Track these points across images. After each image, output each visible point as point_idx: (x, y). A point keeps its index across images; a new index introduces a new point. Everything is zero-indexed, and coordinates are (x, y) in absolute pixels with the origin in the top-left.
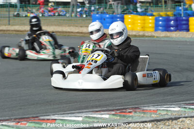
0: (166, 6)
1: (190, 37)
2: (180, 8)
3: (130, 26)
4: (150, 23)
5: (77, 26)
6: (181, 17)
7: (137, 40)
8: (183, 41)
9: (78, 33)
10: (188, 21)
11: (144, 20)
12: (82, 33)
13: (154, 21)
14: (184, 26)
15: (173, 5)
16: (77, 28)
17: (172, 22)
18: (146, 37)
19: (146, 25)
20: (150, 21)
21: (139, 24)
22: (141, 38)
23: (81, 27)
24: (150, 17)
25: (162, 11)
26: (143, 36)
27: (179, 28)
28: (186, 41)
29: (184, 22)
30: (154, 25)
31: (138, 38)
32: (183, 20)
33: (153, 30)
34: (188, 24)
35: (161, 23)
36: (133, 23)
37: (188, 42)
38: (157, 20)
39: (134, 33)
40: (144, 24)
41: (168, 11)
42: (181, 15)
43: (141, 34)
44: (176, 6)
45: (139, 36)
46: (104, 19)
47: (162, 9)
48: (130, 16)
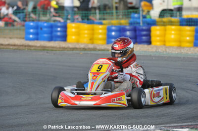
0: (117, 13)
1: (154, 51)
2: (136, 15)
3: (74, 37)
4: (100, 34)
5: (5, 38)
6: (140, 26)
7: (88, 54)
8: (147, 56)
9: (9, 45)
10: (149, 30)
11: (93, 30)
12: (15, 45)
13: (105, 31)
14: (144, 38)
15: (126, 11)
16: (5, 39)
17: (128, 33)
18: (99, 50)
19: (96, 36)
20: (100, 31)
21: (86, 36)
22: (93, 52)
23: (11, 38)
24: (101, 27)
25: (112, 19)
26: (95, 49)
27: (138, 40)
28: (150, 56)
29: (144, 33)
30: (105, 36)
31: (89, 52)
32: (143, 30)
33: (105, 42)
34: (149, 36)
35: (113, 33)
36: (78, 34)
37: (153, 56)
38: (109, 30)
39: (82, 46)
40: (93, 34)
41: (121, 19)
42: (139, 23)
43: (91, 46)
44: (131, 12)
45: (90, 49)
46: (41, 29)
47: (112, 16)
48: (73, 25)
